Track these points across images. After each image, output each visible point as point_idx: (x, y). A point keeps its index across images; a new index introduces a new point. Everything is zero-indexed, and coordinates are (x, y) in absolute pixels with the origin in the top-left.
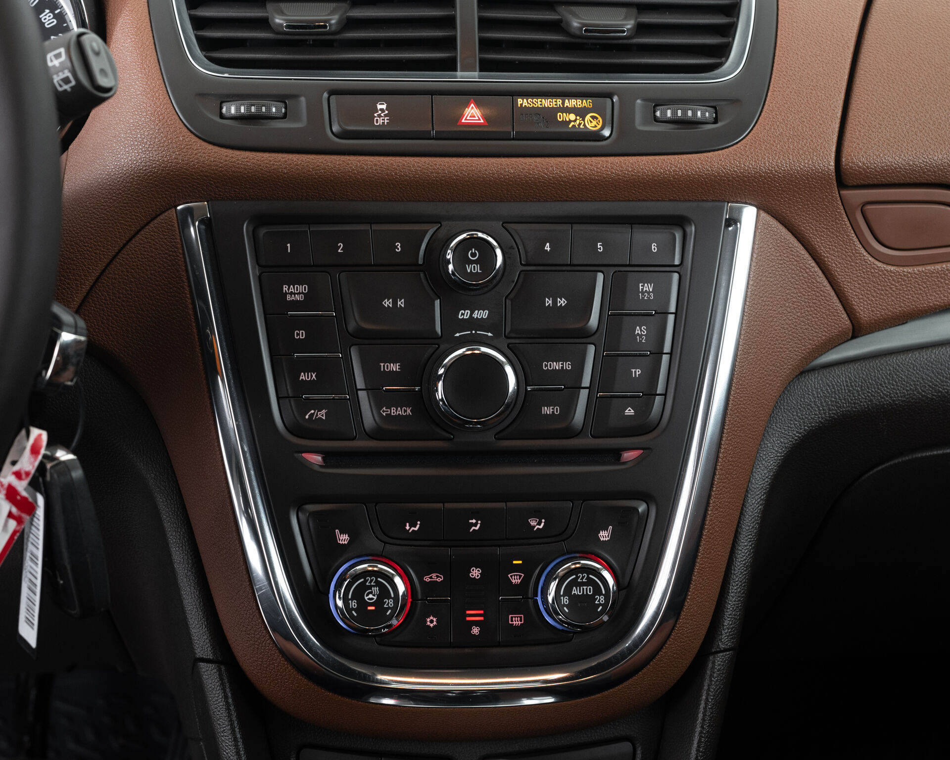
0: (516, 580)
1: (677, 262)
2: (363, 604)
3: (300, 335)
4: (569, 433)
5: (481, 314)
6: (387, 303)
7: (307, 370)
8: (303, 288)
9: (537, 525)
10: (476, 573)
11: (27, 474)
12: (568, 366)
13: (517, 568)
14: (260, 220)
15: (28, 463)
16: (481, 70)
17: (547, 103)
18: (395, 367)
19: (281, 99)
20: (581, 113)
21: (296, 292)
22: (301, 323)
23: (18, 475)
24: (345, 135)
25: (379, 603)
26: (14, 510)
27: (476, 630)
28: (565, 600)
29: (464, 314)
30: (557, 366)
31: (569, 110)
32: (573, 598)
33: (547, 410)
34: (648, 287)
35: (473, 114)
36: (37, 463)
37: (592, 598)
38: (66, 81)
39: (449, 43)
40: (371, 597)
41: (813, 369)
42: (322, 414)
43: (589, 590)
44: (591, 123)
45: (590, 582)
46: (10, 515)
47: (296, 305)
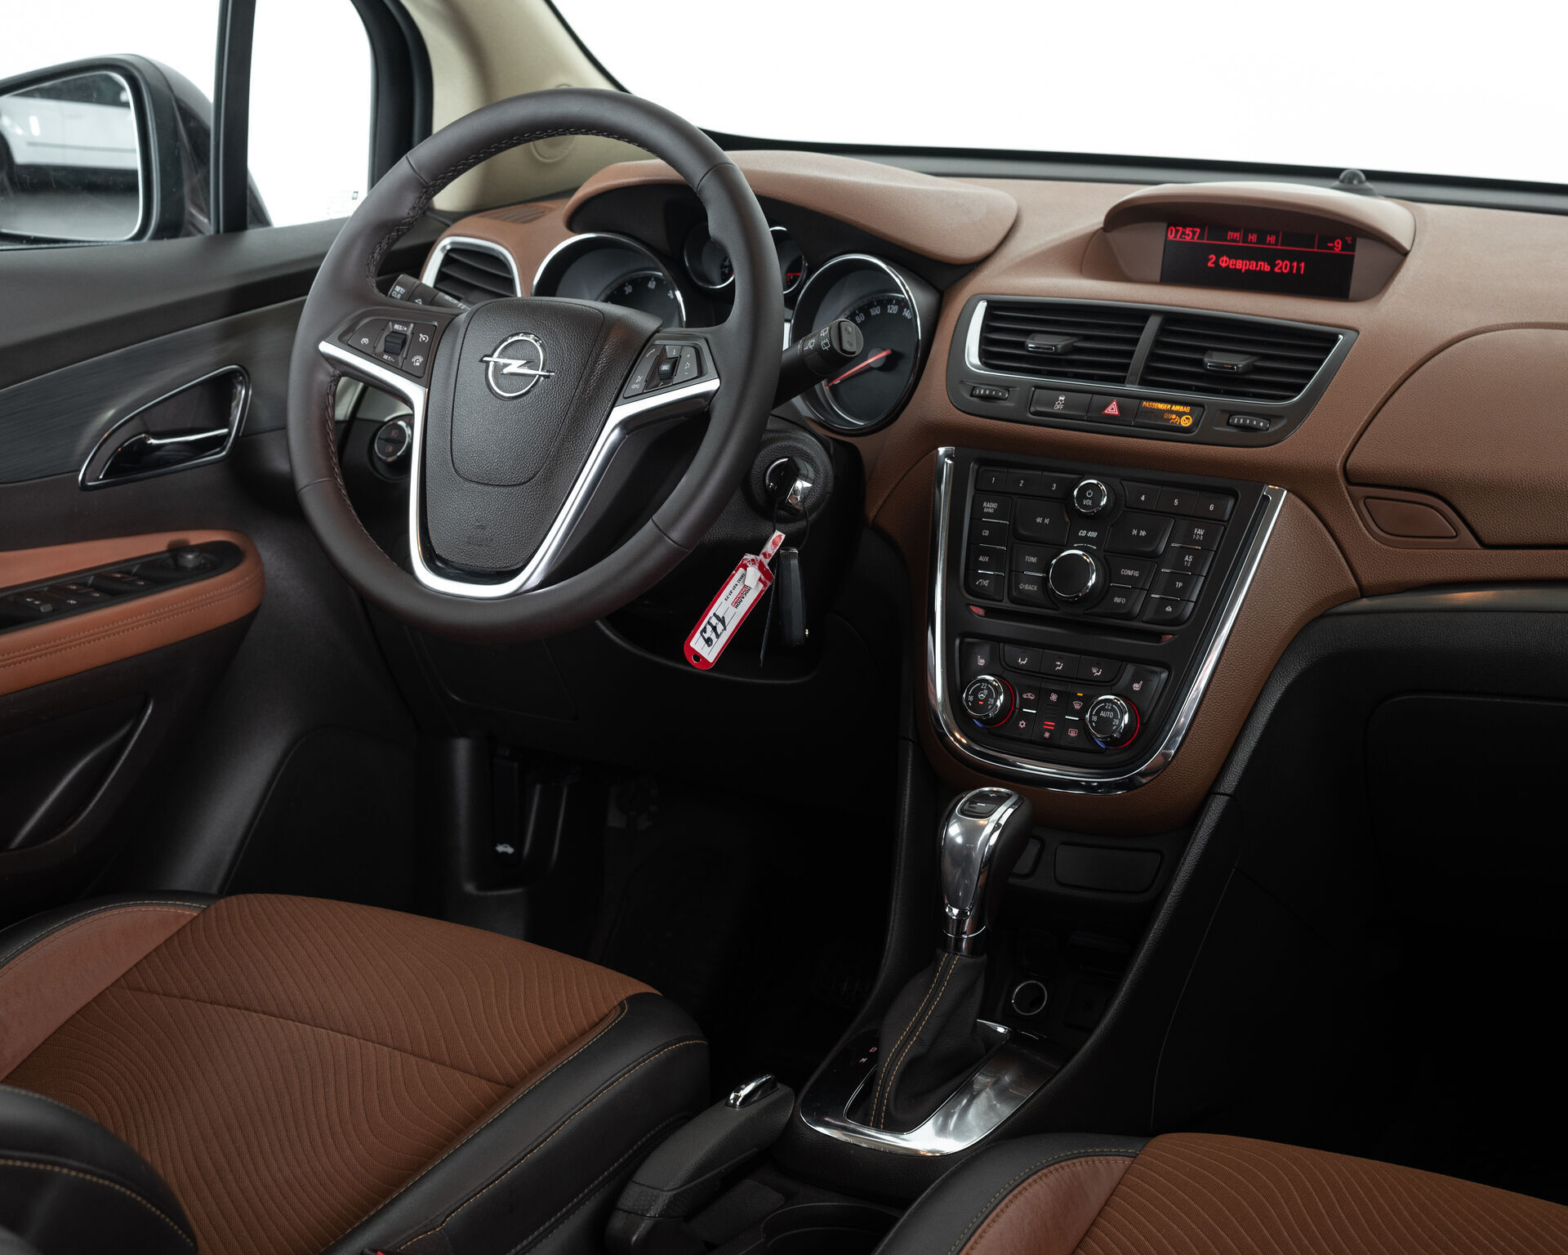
0: (1077, 706)
1: (1226, 518)
2: (976, 699)
3: (986, 533)
4: (1128, 616)
5: (1093, 534)
6: (1039, 520)
7: (983, 555)
8: (995, 505)
9: (1097, 672)
10: (1054, 697)
11: (770, 555)
12: (1136, 574)
13: (1079, 699)
14: (983, 462)
15: (770, 548)
16: (1139, 384)
17: (1161, 406)
18: (1033, 560)
19: (1007, 389)
20: (1180, 414)
21: (990, 507)
22: (988, 525)
23: (765, 555)
24: (1036, 413)
25: (985, 701)
26: (763, 577)
27: (1047, 735)
28: (1095, 718)
29: (1083, 533)
30: (1130, 573)
31: (1172, 412)
32: (1100, 718)
33: (1117, 600)
34: (1201, 532)
35: (1112, 409)
36: (776, 550)
37: (1111, 720)
38: (826, 344)
39: (1125, 367)
40: (982, 696)
41: (1330, 615)
42: (986, 583)
43: (1111, 715)
44: (1186, 422)
45: (1113, 710)
46: (760, 580)
47: (989, 515)
